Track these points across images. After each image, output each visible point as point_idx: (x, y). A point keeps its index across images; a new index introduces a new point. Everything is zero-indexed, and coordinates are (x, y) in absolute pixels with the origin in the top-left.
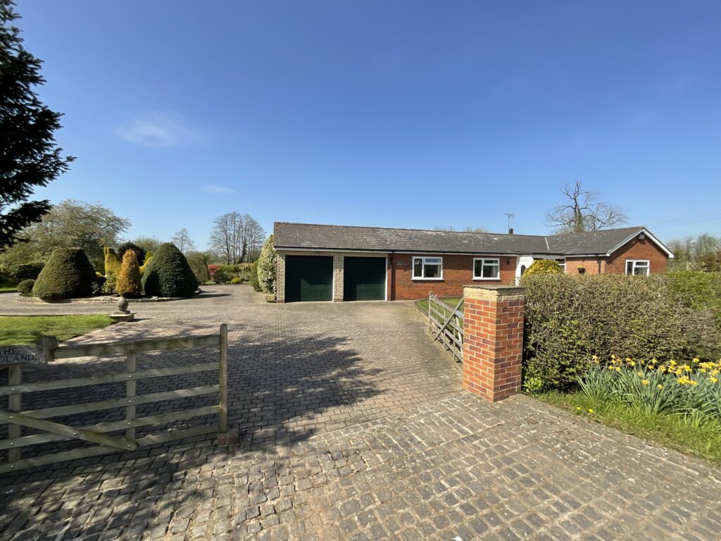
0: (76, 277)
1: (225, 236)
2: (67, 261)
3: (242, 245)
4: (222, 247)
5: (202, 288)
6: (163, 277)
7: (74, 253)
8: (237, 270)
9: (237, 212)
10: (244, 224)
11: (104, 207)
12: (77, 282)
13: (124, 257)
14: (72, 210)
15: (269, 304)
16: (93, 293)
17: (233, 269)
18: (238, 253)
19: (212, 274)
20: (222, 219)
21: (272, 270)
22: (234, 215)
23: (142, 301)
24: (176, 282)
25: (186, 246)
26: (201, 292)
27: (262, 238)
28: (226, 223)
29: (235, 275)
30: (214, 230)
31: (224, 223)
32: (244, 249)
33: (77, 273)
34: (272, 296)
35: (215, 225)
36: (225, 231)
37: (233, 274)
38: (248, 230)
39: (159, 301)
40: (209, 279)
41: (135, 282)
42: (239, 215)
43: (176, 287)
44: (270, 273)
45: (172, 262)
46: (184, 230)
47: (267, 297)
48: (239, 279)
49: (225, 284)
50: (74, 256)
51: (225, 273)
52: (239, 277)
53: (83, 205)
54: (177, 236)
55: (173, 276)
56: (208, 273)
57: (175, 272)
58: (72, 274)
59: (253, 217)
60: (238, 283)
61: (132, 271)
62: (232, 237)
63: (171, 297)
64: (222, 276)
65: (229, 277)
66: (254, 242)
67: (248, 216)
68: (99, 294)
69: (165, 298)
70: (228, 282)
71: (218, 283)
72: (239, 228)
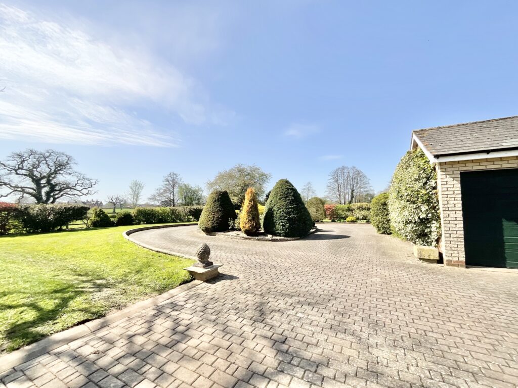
0: (220, 214)
1: (337, 185)
2: (215, 201)
3: (350, 191)
4: (335, 194)
5: (318, 226)
6: (277, 214)
7: (220, 195)
8: (349, 210)
9: (346, 166)
10: (351, 175)
11: (258, 167)
12: (220, 218)
13: (246, 195)
14: (241, 171)
15: (426, 264)
16: (230, 228)
17: (346, 208)
18: (347, 197)
19: (328, 212)
20: (335, 173)
21: (428, 201)
22: (343, 168)
23: (259, 240)
24: (289, 220)
25: (310, 194)
26: (318, 230)
27: (366, 184)
28: (337, 175)
29: (349, 213)
30: (329, 181)
31: (336, 176)
32: (352, 194)
33: (221, 211)
34: (431, 251)
35: (330, 177)
36: (337, 181)
37: (347, 213)
38: (355, 178)
39: (273, 240)
40: (326, 217)
41: (253, 219)
42: (347, 168)
43: (289, 226)
44: (424, 208)
45: (286, 198)
46: (309, 183)
47: (420, 252)
48: (354, 218)
49: (340, 222)
50: (220, 197)
51: (340, 211)
52: (353, 216)
53: (245, 167)
54: (304, 188)
55: (287, 213)
56: (325, 212)
57: (288, 208)
58: (217, 212)
59: (359, 168)
60: (353, 222)
61: (251, 207)
62: (342, 185)
63: (285, 236)
64: (337, 214)
65: (343, 216)
66: (360, 187)
67: (354, 168)
68: (233, 229)
69: (278, 238)
70: (342, 220)
71: (333, 221)
72: (348, 177)
